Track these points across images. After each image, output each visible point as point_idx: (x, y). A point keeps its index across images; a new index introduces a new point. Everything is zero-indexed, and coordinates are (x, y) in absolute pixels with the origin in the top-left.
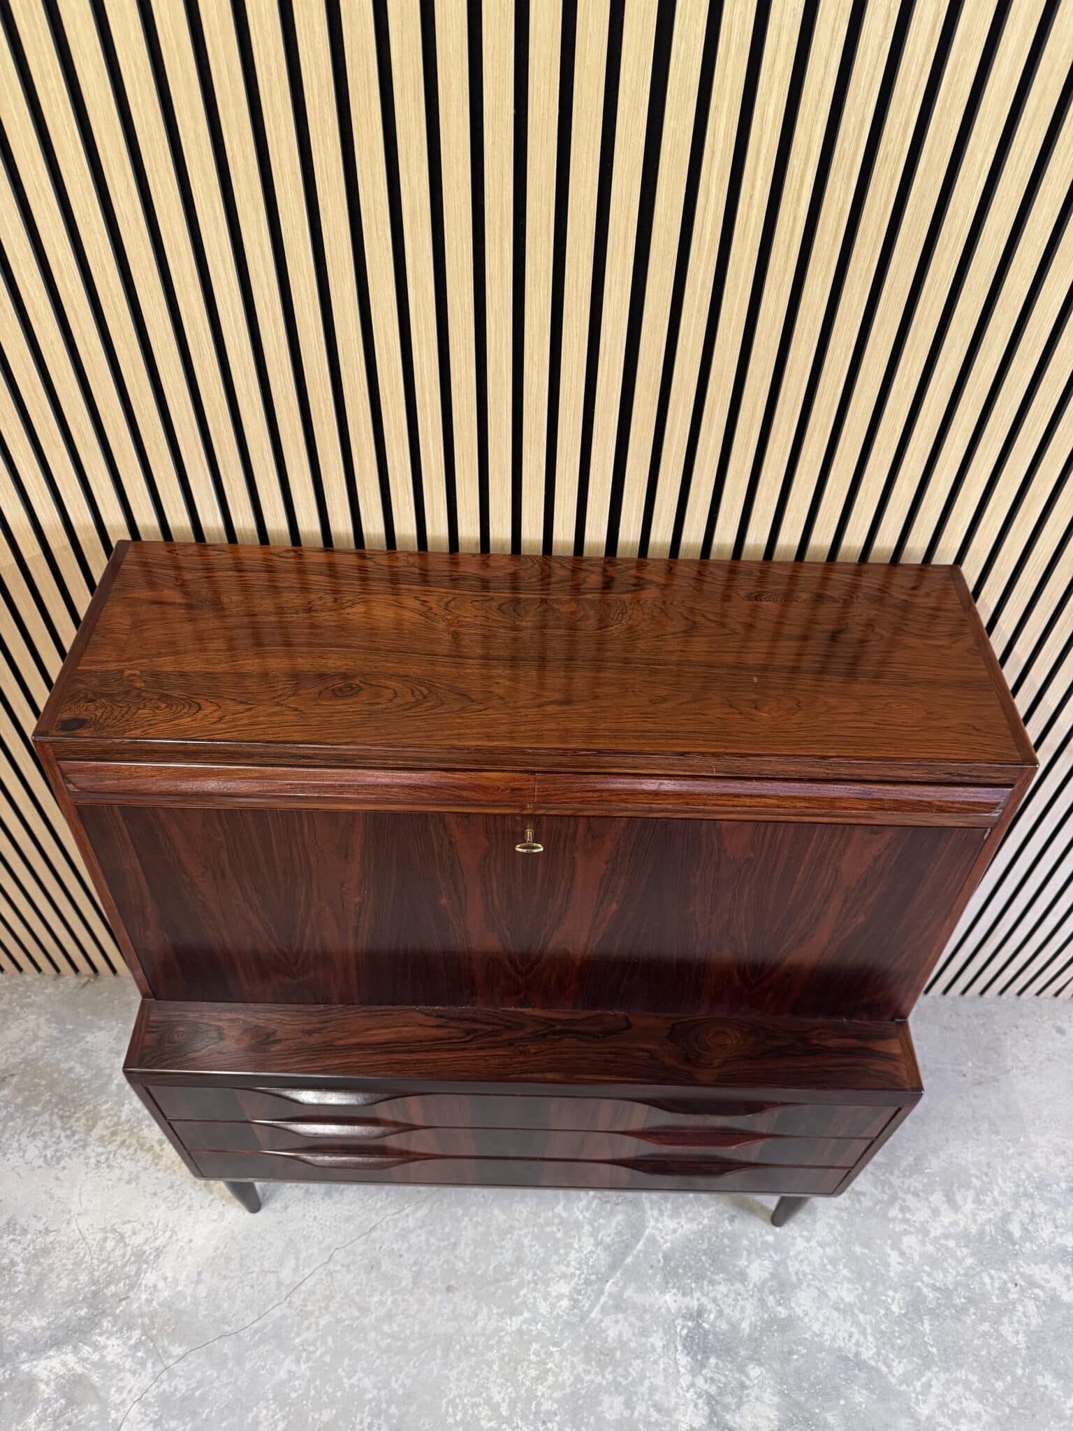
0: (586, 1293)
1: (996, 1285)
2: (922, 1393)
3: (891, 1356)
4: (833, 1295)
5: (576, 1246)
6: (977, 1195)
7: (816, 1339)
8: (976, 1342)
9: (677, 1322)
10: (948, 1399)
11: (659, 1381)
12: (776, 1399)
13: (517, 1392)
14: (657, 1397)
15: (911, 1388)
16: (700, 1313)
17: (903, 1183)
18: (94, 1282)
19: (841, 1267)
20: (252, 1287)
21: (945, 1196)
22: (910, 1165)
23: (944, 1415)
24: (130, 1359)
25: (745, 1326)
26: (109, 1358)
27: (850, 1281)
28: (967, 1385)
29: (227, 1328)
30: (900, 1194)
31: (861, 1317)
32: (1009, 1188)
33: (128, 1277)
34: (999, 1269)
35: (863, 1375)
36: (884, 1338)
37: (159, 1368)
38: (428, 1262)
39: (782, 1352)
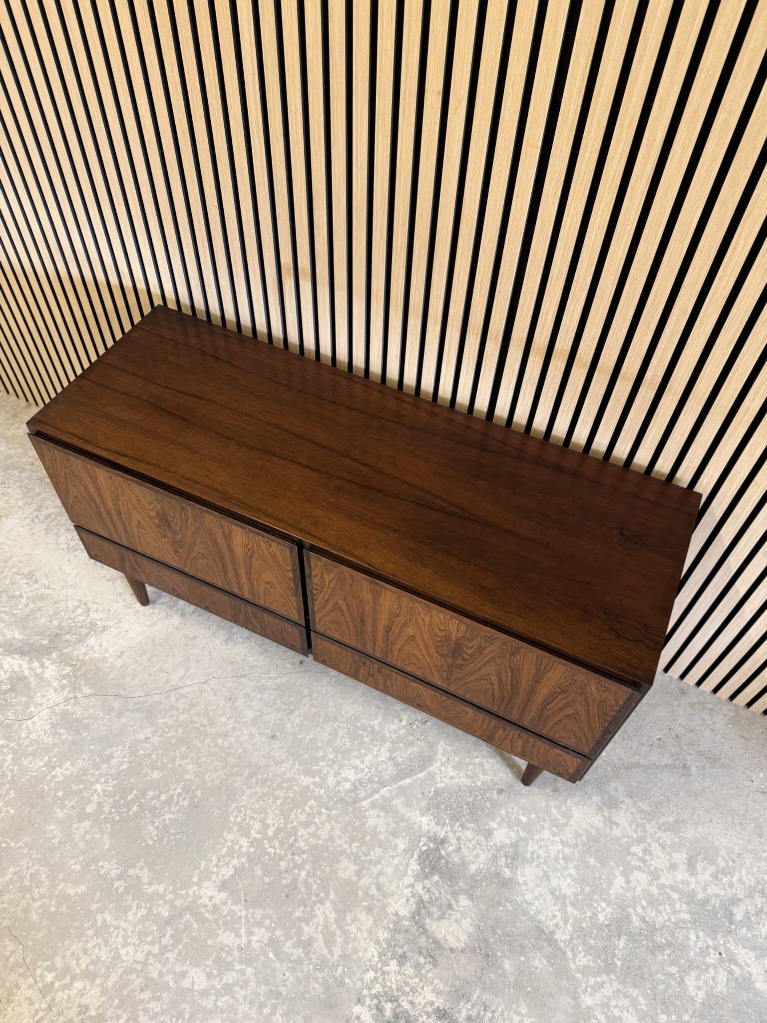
0: (365, 786)
1: (699, 944)
2: (592, 987)
3: (580, 948)
4: (554, 882)
5: (375, 753)
6: (717, 872)
7: (524, 905)
8: (659, 976)
9: (423, 839)
10: (613, 1003)
11: (389, 870)
12: (471, 929)
13: (285, 825)
14: (381, 880)
15: (585, 979)
16: (443, 842)
17: (655, 833)
18: (60, 628)
19: (571, 866)
20: (150, 675)
21: (689, 860)
22: (668, 823)
23: (603, 1013)
24: (57, 682)
25: (473, 868)
26: (46, 675)
27: (574, 879)
28: (634, 1003)
29: (122, 692)
30: (649, 840)
31: (570, 909)
32: (750, 881)
33: (80, 635)
34: (709, 935)
35: (549, 950)
36: (580, 932)
37: (71, 695)
38: (269, 713)
39: (493, 900)
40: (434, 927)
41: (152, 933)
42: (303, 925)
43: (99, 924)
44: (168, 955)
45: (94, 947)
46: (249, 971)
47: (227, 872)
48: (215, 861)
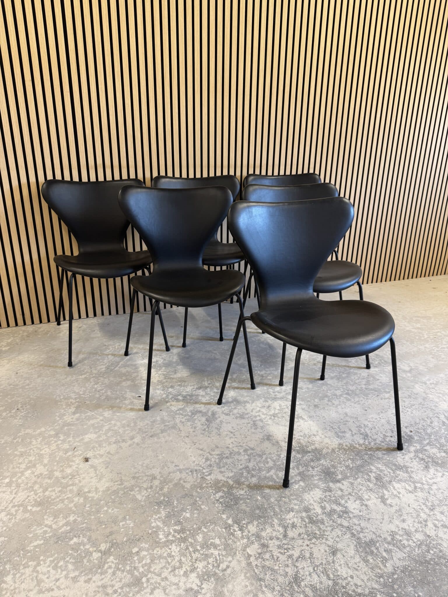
40: (175, 376)
41: (52, 440)
42: (124, 402)
43: (18, 453)
44: (68, 440)
45: (24, 459)
46: (112, 422)
47: (73, 409)
48: (63, 411)
